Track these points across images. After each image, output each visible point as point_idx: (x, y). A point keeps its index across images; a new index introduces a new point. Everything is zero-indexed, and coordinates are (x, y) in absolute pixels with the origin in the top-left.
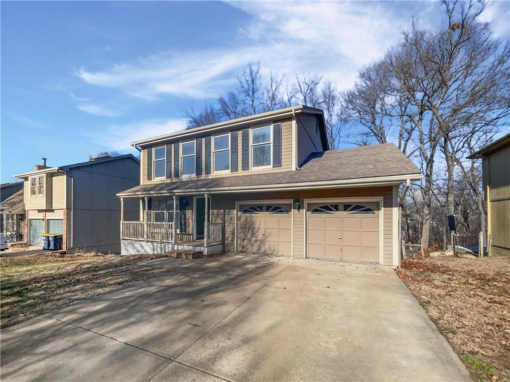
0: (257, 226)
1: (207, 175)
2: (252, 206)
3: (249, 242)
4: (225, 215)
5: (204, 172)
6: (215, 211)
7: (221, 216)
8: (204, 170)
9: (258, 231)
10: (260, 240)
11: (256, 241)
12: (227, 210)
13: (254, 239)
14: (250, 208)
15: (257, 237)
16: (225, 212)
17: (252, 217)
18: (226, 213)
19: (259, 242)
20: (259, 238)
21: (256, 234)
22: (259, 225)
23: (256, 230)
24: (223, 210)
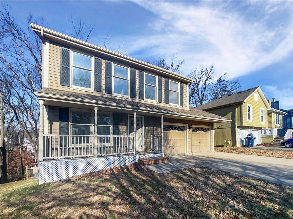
0: (170, 138)
1: (140, 100)
2: (168, 126)
3: (166, 148)
4: (153, 130)
5: (138, 97)
6: (147, 127)
7: (151, 131)
8: (138, 95)
9: (170, 141)
10: (172, 146)
11: (170, 147)
12: (155, 128)
13: (168, 146)
14: (166, 127)
15: (170, 145)
16: (153, 128)
17: (167, 133)
18: (155, 129)
19: (171, 147)
20: (171, 145)
21: (170, 143)
22: (171, 138)
23: (169, 140)
24: (152, 128)
